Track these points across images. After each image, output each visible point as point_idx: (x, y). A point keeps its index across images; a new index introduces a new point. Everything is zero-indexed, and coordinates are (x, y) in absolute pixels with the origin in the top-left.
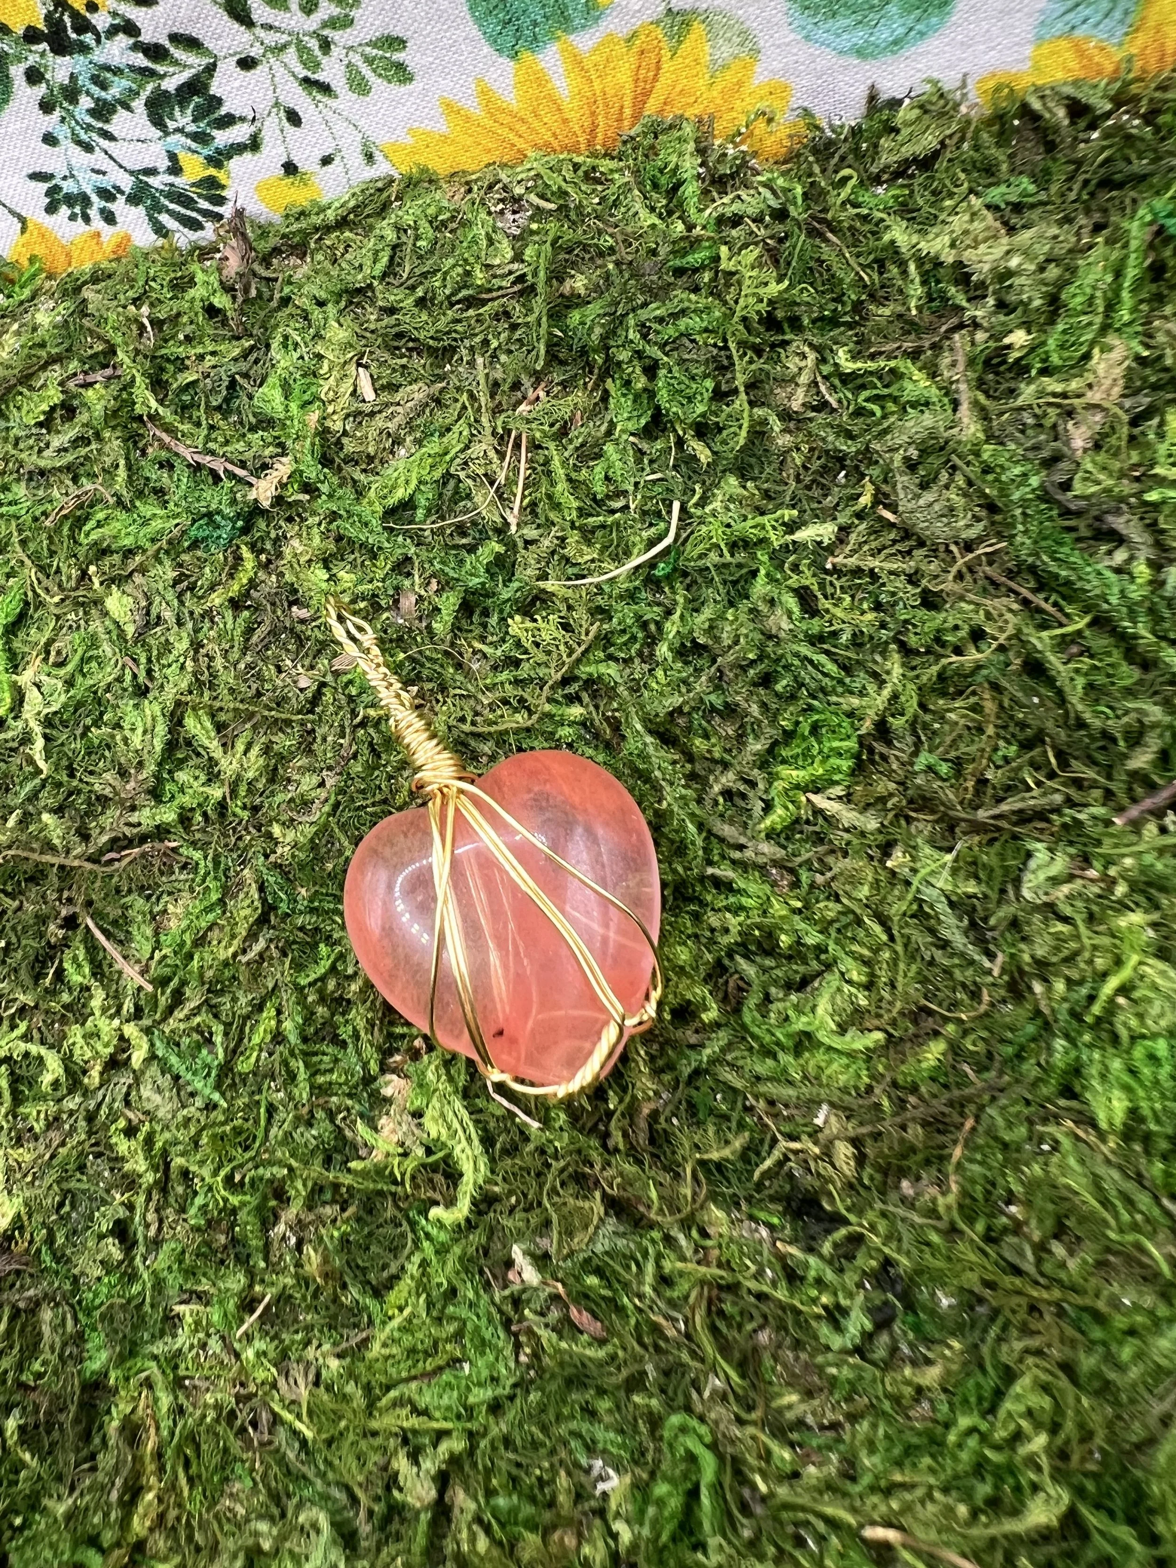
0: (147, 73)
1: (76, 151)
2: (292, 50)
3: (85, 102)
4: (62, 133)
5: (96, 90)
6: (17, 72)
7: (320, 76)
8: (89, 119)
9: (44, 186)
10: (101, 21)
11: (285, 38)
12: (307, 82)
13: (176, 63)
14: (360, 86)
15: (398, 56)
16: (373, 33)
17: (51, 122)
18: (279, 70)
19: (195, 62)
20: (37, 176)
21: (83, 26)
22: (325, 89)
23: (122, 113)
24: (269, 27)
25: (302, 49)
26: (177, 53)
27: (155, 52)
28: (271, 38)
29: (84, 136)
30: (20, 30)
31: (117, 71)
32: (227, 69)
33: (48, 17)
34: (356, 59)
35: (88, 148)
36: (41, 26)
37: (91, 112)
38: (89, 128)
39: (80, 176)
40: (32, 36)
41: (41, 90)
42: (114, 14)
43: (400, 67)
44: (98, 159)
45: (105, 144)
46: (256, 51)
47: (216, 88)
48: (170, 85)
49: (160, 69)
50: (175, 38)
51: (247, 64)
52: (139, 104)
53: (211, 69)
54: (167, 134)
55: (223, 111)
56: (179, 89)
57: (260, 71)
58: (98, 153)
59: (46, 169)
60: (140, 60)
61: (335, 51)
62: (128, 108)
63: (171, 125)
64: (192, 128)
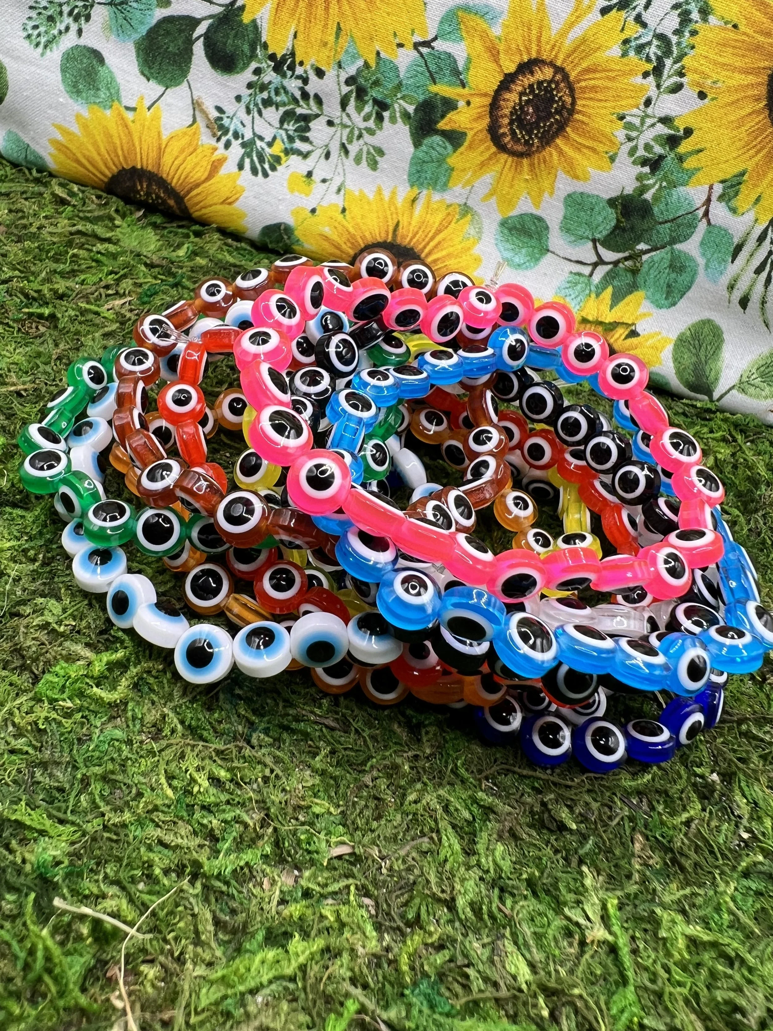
0: (295, 101)
1: (243, 109)
2: (348, 130)
3: (265, 95)
4: (245, 99)
5: (273, 94)
6: (254, 65)
7: (349, 147)
8: (259, 102)
9: (216, 114)
10: (299, 70)
11: (349, 123)
12: (343, 146)
13: (308, 105)
14: (358, 160)
15: (378, 158)
16: (377, 144)
17: (245, 93)
18: (338, 134)
19: (315, 109)
20: (219, 109)
21: (292, 68)
22: (347, 152)
23: (273, 108)
24: (348, 115)
25: (352, 132)
26: (312, 102)
27: (305, 95)
28: (346, 120)
29: (251, 107)
30: (270, 52)
31: (286, 92)
32: (322, 120)
33: (284, 56)
34: (365, 149)
35: (248, 111)
36: (279, 56)
37: (263, 100)
38: (256, 105)
39: (235, 120)
40: (272, 57)
41: (255, 78)
42: (306, 72)
43: (376, 163)
44: (247, 119)
45: (256, 115)
46: (337, 121)
47: (311, 125)
48: (299, 111)
49: (301, 103)
50: (317, 97)
51: (330, 123)
52: (282, 110)
53: (317, 116)
54: (281, 128)
55: (307, 134)
56: (301, 115)
57: (333, 129)
58: (250, 117)
59: (225, 108)
60: (298, 94)
61: (361, 142)
62: (277, 109)
63: (285, 126)
64: (291, 133)
